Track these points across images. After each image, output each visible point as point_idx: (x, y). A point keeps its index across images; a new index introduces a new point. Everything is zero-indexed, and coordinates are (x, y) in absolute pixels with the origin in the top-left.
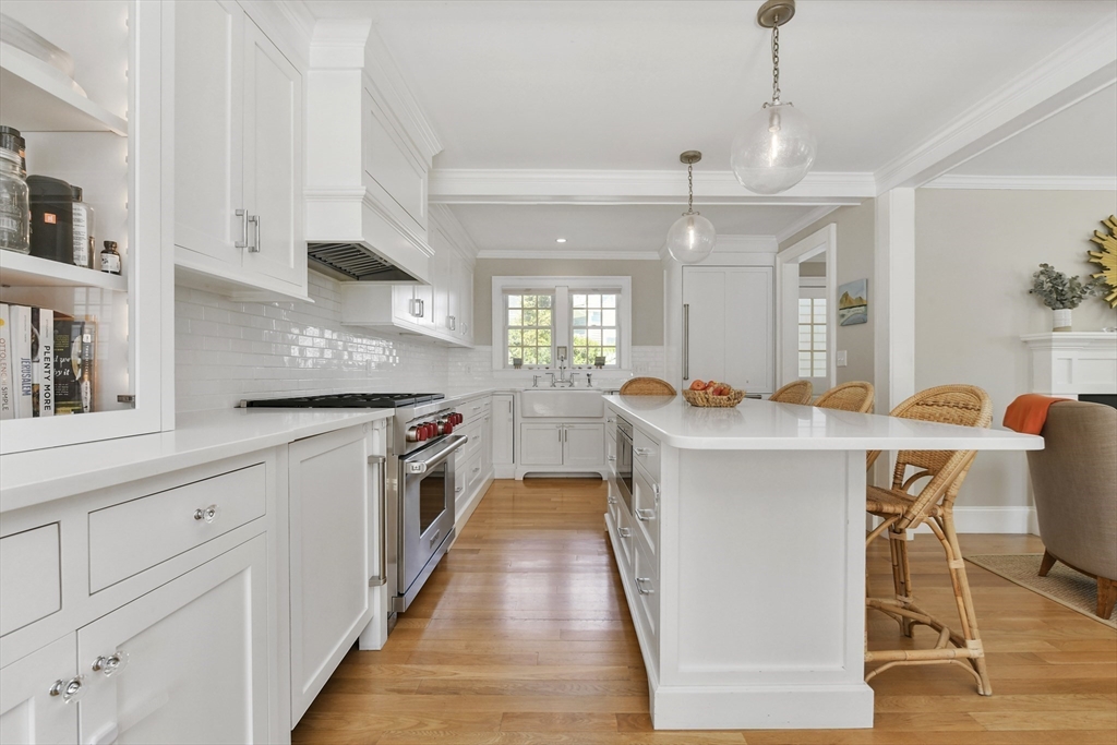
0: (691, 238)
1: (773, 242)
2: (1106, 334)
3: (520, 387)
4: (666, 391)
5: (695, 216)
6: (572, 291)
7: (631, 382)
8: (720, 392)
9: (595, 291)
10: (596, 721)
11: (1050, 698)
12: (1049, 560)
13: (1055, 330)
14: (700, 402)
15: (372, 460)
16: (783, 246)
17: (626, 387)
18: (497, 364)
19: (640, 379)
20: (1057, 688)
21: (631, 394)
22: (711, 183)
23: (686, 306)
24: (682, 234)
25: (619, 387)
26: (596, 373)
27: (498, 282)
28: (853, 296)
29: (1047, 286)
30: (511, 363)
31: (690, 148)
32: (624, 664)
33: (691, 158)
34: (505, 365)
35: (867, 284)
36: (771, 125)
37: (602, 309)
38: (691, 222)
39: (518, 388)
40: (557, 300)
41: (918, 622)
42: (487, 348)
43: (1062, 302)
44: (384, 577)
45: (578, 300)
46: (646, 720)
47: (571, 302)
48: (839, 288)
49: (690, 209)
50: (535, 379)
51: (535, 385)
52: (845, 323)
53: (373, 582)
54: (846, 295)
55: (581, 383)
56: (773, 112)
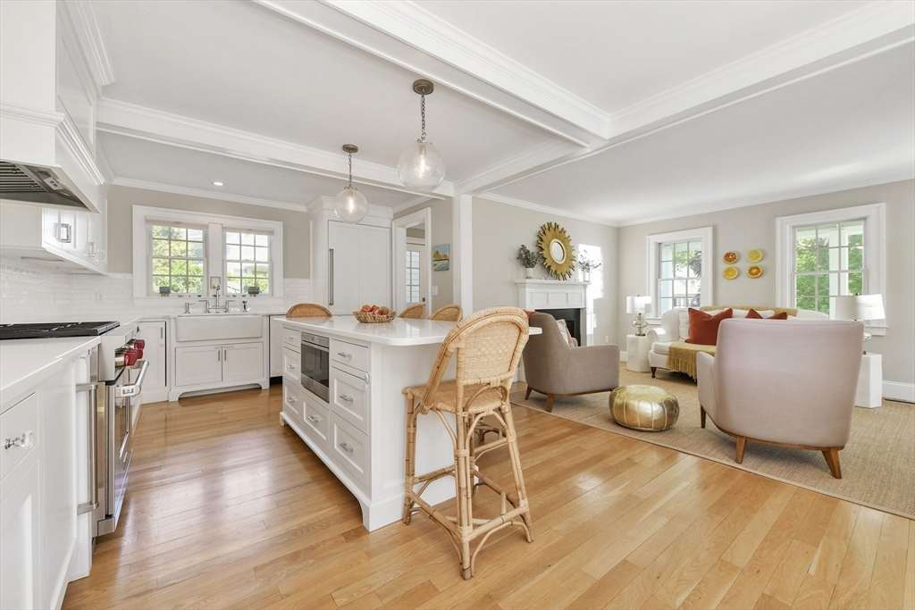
0: (351, 205)
1: (390, 212)
2: (544, 281)
3: (173, 313)
4: (324, 313)
5: (354, 191)
6: (225, 229)
7: (296, 307)
8: (381, 313)
9: (249, 231)
10: (329, 543)
11: (538, 450)
12: (529, 390)
13: (527, 278)
14: (369, 319)
15: (80, 387)
16: (397, 216)
17: (291, 311)
18: (139, 290)
19: (302, 305)
20: (540, 445)
21: (295, 317)
22: (363, 169)
23: (331, 250)
24: (344, 202)
25: (286, 311)
26: (250, 300)
27: (140, 212)
28: (441, 253)
29: (524, 256)
30: (156, 289)
31: (351, 142)
32: (334, 505)
33: (350, 149)
34: (149, 292)
35: (449, 247)
36: (421, 154)
37: (240, 245)
38: (351, 194)
39: (172, 315)
40: (210, 236)
41: (488, 431)
42: (128, 276)
43: (529, 264)
44: (97, 501)
45: (232, 237)
46: (361, 531)
47: (224, 238)
48: (433, 248)
49: (350, 185)
50: (187, 307)
51: (187, 311)
52: (437, 269)
53: (81, 509)
54: (437, 252)
55: (236, 309)
56: (422, 145)
